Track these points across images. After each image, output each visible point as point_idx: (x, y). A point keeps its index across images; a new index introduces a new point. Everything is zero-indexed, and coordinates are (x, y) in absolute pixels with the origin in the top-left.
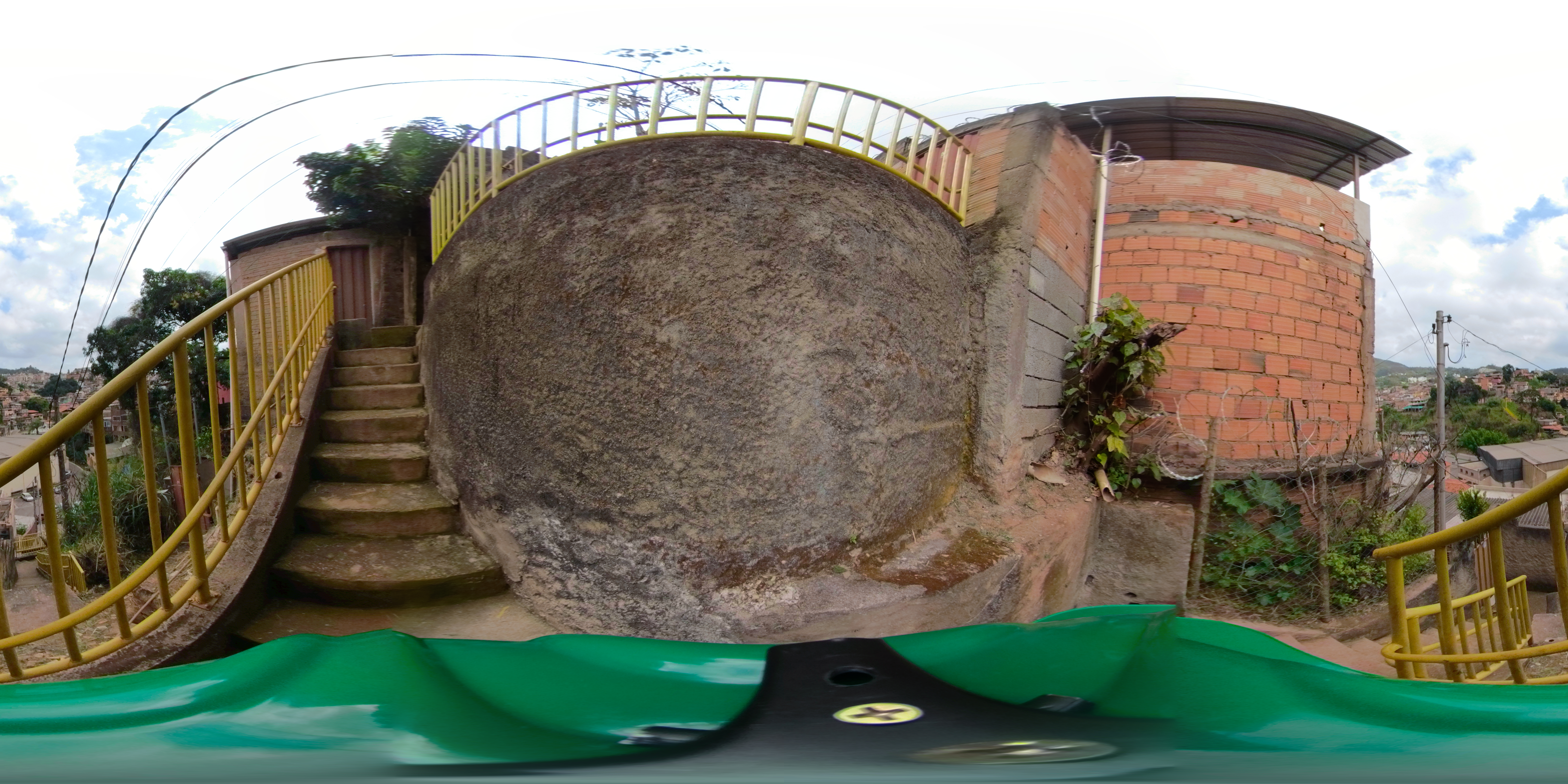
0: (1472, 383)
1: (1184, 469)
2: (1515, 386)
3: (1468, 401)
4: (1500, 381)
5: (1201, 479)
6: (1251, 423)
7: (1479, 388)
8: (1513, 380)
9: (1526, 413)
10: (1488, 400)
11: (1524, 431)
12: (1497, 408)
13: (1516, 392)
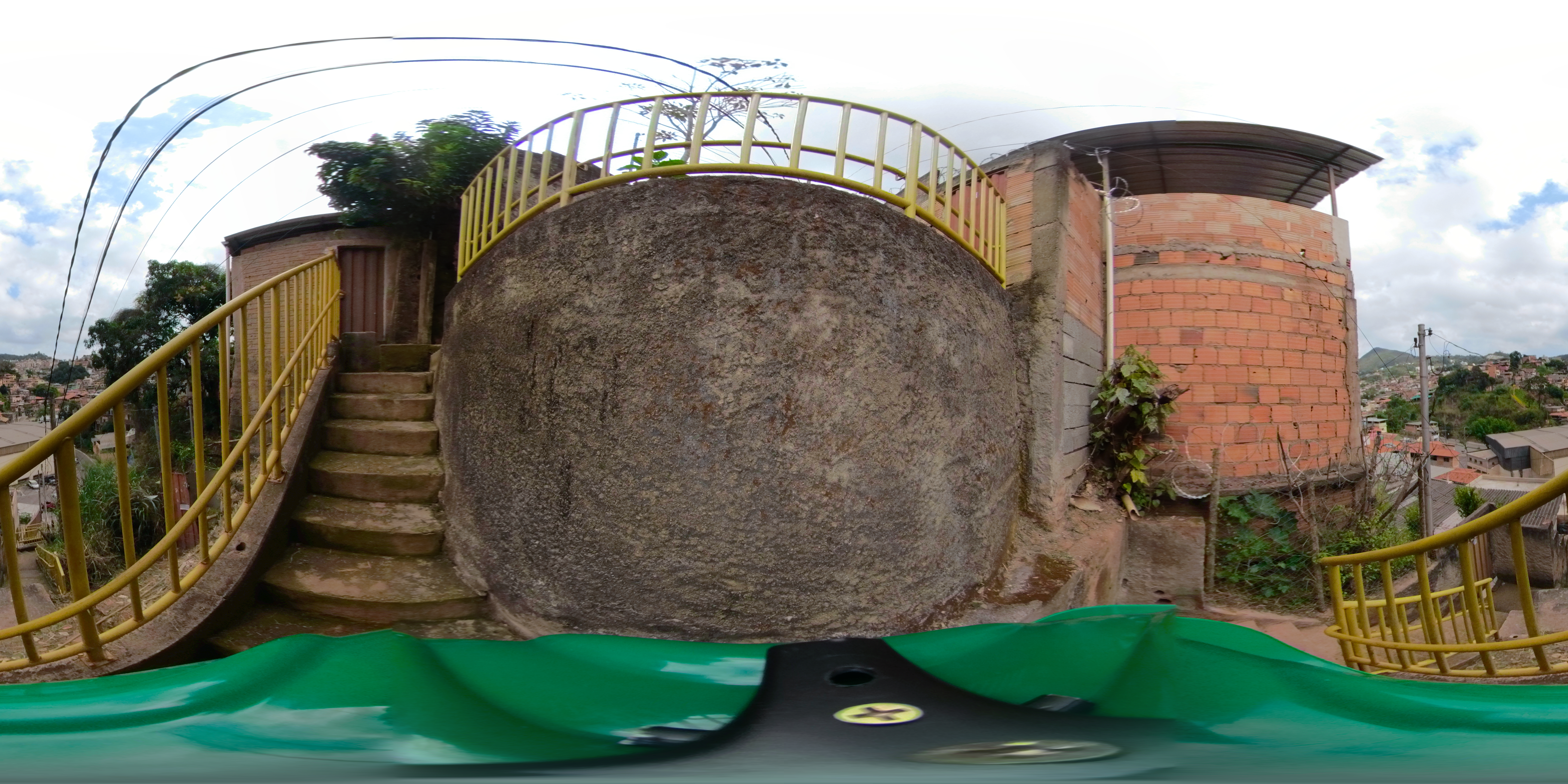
0: (1480, 371)
1: (1194, 489)
2: (1522, 373)
3: (1476, 389)
4: (1507, 368)
5: (1209, 496)
6: (1249, 446)
7: (1486, 376)
8: (1520, 367)
9: (1533, 400)
10: (1496, 387)
11: (1532, 418)
12: (1505, 396)
13: (1524, 379)
